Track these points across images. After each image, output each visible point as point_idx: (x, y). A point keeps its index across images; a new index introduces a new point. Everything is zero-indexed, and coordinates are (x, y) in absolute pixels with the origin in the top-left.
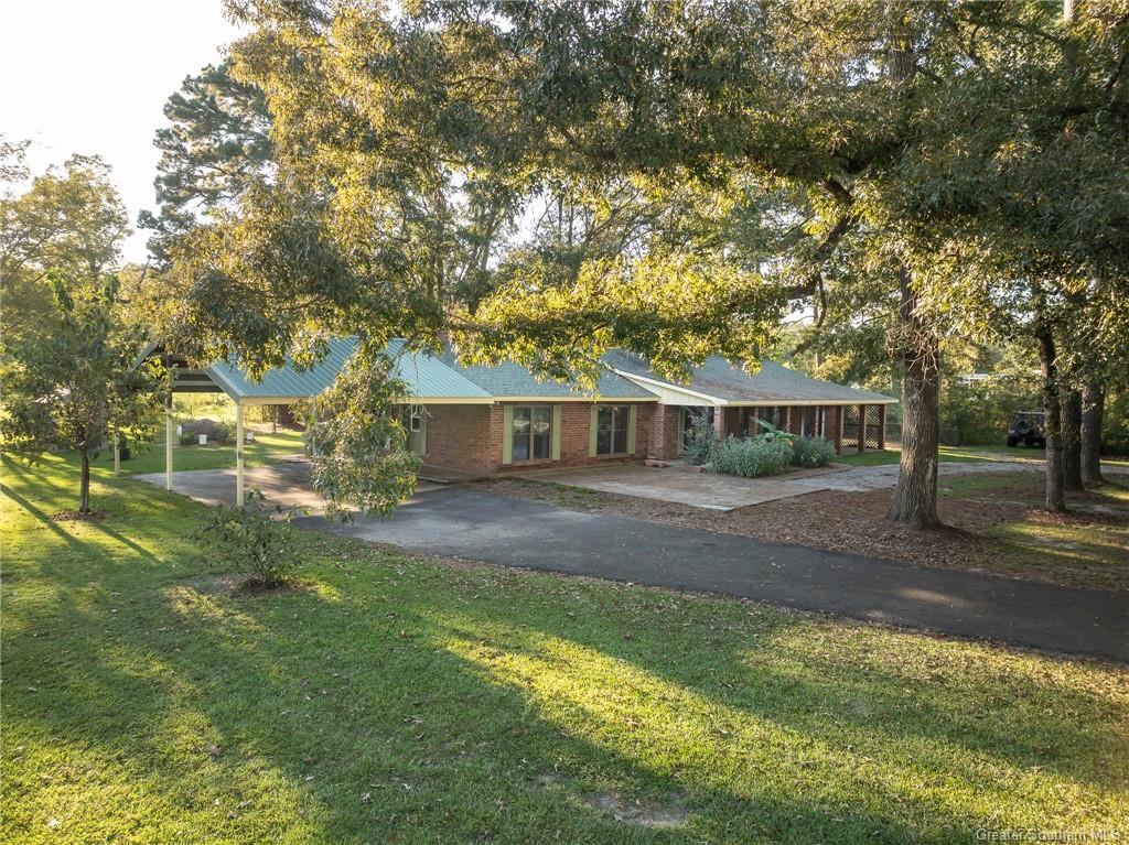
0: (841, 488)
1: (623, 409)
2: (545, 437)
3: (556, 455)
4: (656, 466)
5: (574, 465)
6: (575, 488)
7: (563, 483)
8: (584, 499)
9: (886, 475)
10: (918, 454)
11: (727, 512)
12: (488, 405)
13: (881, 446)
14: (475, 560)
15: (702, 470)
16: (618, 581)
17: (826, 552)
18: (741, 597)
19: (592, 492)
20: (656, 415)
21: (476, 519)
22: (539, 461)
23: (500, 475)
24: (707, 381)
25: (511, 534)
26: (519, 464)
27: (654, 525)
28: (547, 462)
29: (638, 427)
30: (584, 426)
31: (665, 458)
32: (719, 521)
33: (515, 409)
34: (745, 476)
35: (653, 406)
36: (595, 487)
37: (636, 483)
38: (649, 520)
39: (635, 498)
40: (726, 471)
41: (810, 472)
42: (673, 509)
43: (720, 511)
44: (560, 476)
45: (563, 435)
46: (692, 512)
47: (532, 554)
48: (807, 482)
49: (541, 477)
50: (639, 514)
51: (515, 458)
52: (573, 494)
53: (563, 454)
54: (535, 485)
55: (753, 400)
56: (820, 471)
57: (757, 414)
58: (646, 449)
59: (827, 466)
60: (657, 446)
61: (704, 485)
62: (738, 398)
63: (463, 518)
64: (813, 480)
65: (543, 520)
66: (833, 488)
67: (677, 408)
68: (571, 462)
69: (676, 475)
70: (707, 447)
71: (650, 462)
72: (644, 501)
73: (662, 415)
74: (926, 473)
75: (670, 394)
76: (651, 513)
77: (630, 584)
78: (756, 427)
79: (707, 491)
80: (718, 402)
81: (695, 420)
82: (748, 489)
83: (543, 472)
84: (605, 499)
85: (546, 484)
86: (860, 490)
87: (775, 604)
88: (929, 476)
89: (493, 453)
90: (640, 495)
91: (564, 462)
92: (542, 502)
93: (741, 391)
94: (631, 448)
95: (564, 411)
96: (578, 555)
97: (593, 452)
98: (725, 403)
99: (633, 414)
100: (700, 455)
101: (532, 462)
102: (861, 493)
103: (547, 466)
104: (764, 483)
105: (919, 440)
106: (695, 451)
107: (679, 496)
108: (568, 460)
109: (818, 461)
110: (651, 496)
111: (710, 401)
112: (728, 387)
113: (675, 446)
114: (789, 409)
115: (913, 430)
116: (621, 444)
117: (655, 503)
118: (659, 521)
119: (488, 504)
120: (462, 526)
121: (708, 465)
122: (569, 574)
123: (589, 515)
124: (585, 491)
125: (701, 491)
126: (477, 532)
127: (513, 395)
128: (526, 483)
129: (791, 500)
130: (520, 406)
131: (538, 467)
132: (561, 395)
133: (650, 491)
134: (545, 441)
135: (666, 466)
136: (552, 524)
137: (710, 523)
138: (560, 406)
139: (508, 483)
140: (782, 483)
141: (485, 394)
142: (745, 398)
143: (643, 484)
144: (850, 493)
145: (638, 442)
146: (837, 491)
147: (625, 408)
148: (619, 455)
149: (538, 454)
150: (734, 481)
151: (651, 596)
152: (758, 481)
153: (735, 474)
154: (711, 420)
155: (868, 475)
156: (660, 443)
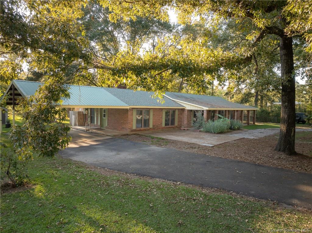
0: (248, 137)
1: (173, 111)
2: (147, 120)
3: (151, 126)
4: (185, 130)
5: (157, 129)
6: (157, 138)
7: (153, 136)
8: (160, 142)
9: (260, 133)
10: (288, 126)
11: (212, 147)
12: (127, 109)
13: (254, 123)
14: (114, 170)
15: (200, 131)
16: (174, 181)
17: (256, 165)
18: (230, 191)
19: (163, 139)
20: (184, 113)
21: (119, 150)
22: (145, 128)
23: (132, 133)
24: (201, 102)
25: (132, 157)
26: (138, 129)
27: (186, 153)
28: (148, 128)
29: (179, 117)
30: (161, 116)
31: (187, 127)
32: (210, 151)
33: (137, 111)
34: (215, 133)
35: (183, 110)
36: (164, 137)
37: (178, 136)
38: (184, 150)
39: (178, 141)
40: (208, 132)
41: (235, 131)
42: (192, 146)
43: (209, 146)
44: (153, 133)
45: (153, 119)
46: (199, 147)
47: (138, 166)
48: (236, 135)
49: (146, 134)
50: (180, 148)
51: (137, 127)
52: (156, 140)
53: (153, 126)
54: (143, 136)
55: (216, 108)
56: (238, 131)
57: (217, 112)
58: (181, 124)
59: (240, 129)
60: (185, 123)
61: (201, 136)
62: (211, 107)
63: (115, 150)
64: (238, 134)
65: (145, 151)
66: (246, 137)
67: (191, 111)
68: (156, 129)
69: (191, 133)
70: (202, 123)
71: (182, 128)
72: (181, 142)
73: (186, 113)
74: (291, 133)
75: (189, 106)
76: (184, 148)
77: (179, 183)
78: (217, 117)
79: (203, 138)
80: (205, 108)
81: (197, 114)
82: (217, 138)
83: (147, 132)
84: (167, 142)
85: (147, 136)
86: (255, 138)
87: (246, 195)
88: (292, 134)
89: (129, 125)
90: (180, 140)
91: (154, 128)
92: (145, 143)
93: (212, 105)
94: (176, 124)
95: (154, 111)
96: (156, 167)
97: (163, 125)
98: (207, 109)
99: (177, 112)
100: (199, 126)
101: (143, 128)
102: (256, 139)
103: (148, 130)
104: (222, 136)
105: (288, 120)
106: (197, 125)
107: (194, 141)
108: (155, 128)
109: (237, 128)
110: (184, 141)
111: (203, 108)
112: (208, 104)
113: (190, 123)
114: (227, 111)
115: (286, 116)
116: (173, 123)
117: (186, 143)
118: (187, 151)
119: (126, 144)
120: (113, 153)
121: (202, 129)
122: (152, 177)
123: (162, 148)
124: (160, 139)
125: (201, 138)
126: (118, 156)
127: (136, 106)
128: (140, 136)
129: (233, 142)
130: (138, 110)
131: (145, 130)
132: (153, 106)
133: (183, 139)
134: (147, 122)
135: (188, 130)
136: (147, 152)
137: (207, 152)
138: (152, 110)
139: (134, 136)
140: (227, 136)
141: (126, 105)
142: (214, 107)
143: (181, 136)
144: (252, 139)
145: (178, 122)
146: (248, 139)
147: (174, 111)
148: (172, 126)
149: (145, 126)
150: (211, 135)
151: (189, 192)
152: (220, 135)
153: (211, 133)
154: (203, 114)
155: (255, 132)
156: (185, 122)
